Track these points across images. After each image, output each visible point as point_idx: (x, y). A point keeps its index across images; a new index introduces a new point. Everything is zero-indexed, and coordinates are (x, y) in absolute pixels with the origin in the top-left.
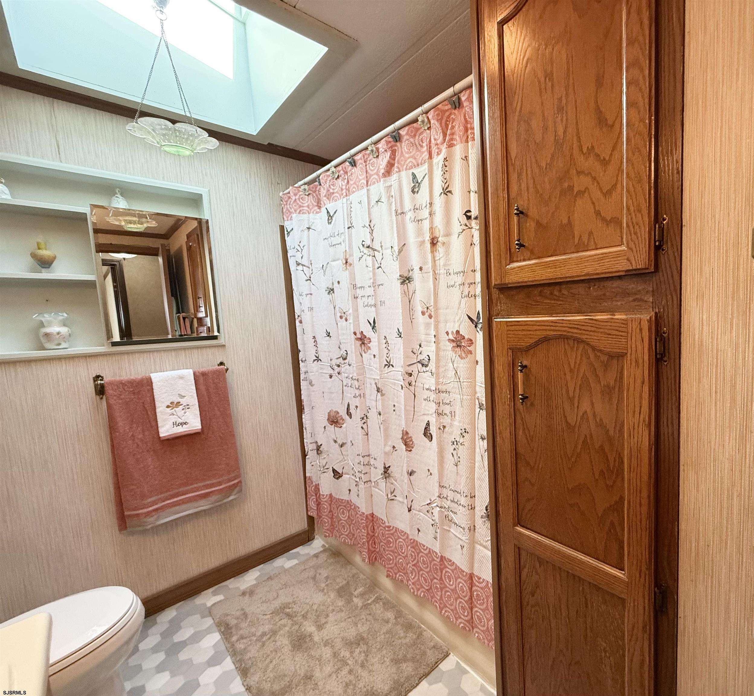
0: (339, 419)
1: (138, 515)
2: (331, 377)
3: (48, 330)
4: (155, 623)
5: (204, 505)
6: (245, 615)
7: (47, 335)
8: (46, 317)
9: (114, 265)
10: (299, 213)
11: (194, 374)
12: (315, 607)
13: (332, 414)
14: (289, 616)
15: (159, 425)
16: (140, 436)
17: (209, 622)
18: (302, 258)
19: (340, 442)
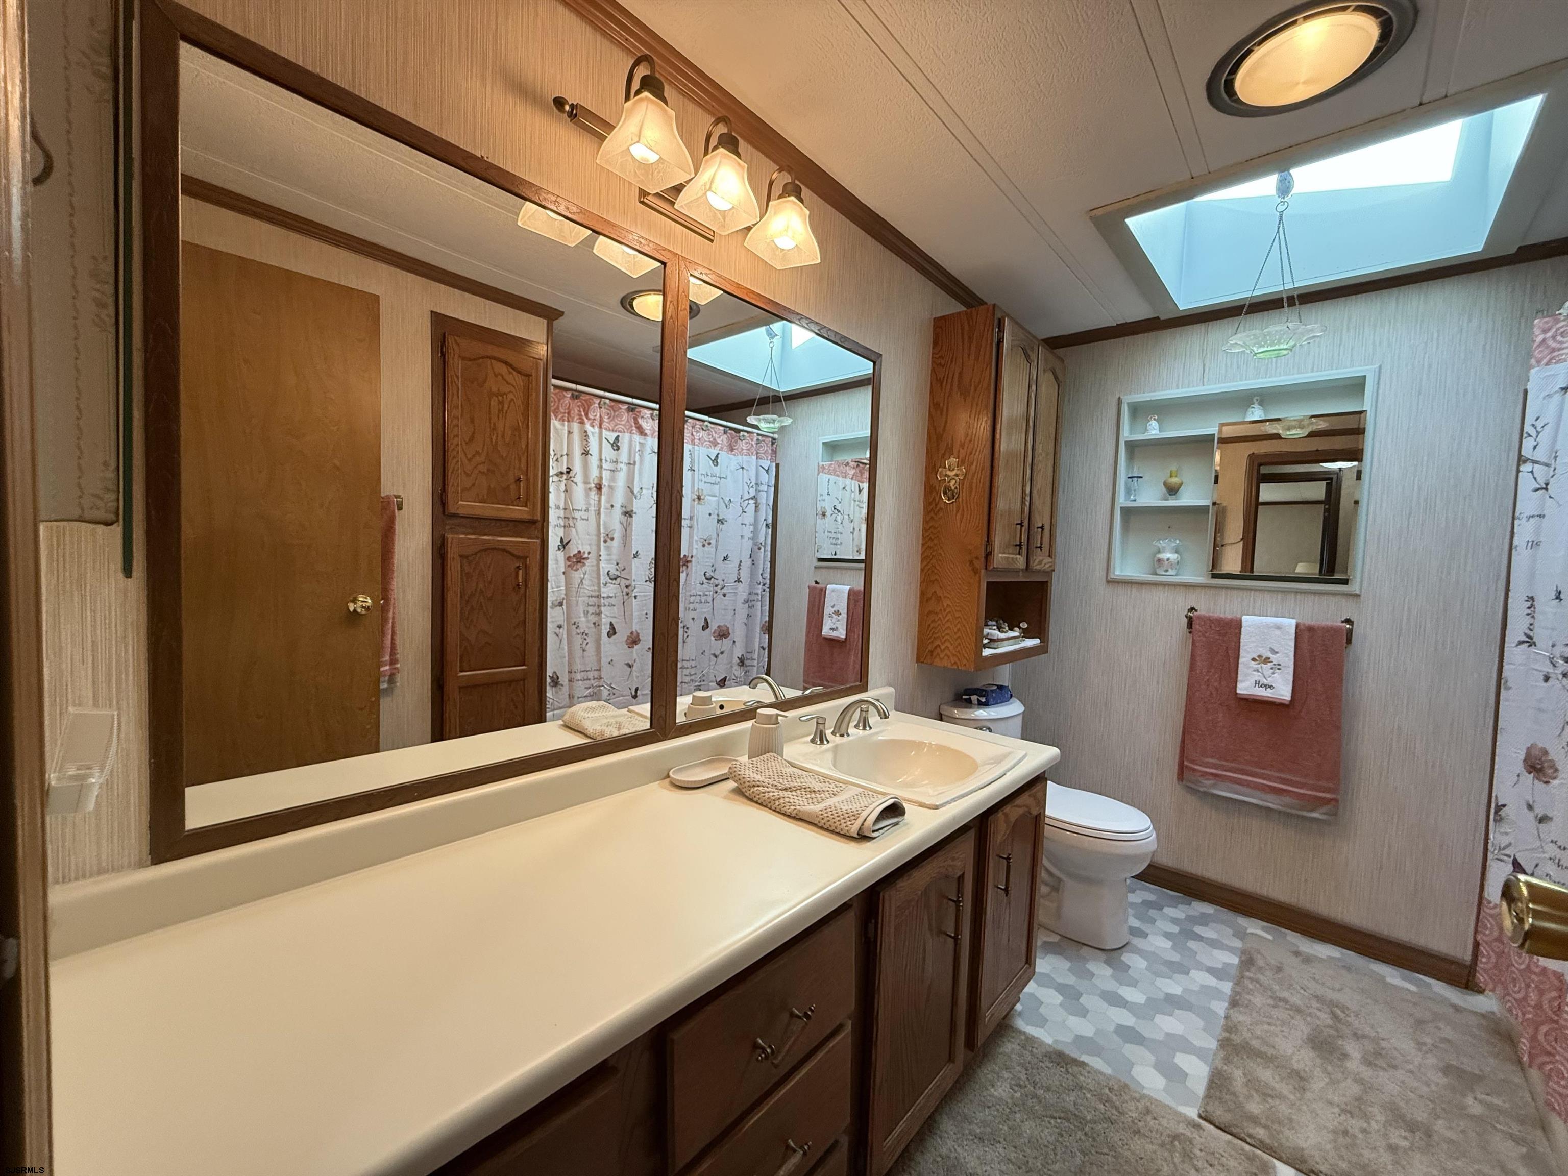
0: (1546, 765)
1: (1194, 770)
2: (1547, 679)
3: (1161, 556)
4: (1190, 904)
5: (1272, 802)
6: (1279, 969)
7: (1159, 560)
8: (1162, 544)
9: (1331, 479)
10: (1547, 364)
11: (1297, 626)
12: (1384, 1044)
13: (1535, 752)
14: (1335, 1016)
15: (1239, 678)
16: (1216, 684)
17: (1238, 944)
18: (1535, 448)
19: (1540, 811)
